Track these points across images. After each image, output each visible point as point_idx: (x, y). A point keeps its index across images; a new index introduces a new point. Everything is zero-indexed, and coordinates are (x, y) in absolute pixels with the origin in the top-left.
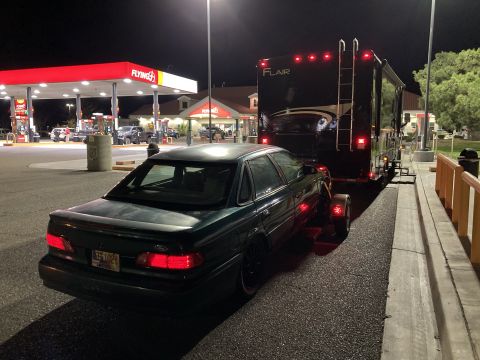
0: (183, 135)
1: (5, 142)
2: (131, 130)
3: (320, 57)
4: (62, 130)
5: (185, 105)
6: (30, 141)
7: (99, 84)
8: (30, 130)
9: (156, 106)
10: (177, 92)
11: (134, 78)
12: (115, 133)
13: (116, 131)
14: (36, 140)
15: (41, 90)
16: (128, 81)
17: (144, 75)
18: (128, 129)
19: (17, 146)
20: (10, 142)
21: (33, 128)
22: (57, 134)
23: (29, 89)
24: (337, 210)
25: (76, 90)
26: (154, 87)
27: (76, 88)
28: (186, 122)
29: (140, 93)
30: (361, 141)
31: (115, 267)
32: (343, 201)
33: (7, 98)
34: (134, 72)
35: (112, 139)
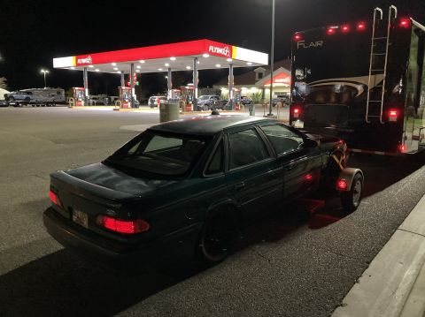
0: (257, 103)
1: (114, 107)
2: (209, 99)
3: (353, 28)
4: (157, 98)
5: (261, 76)
6: (132, 106)
7: (183, 59)
8: (132, 98)
9: (231, 77)
10: (249, 64)
11: (211, 53)
12: (195, 101)
13: (195, 100)
14: (136, 106)
15: (141, 66)
16: (206, 56)
17: (220, 50)
18: (207, 98)
19: (122, 111)
20: (118, 107)
21: (134, 96)
22: (152, 101)
23: (132, 65)
24: (342, 185)
25: (167, 65)
26: (229, 60)
27: (167, 63)
28: (260, 91)
29: (218, 66)
30: (393, 113)
31: (85, 224)
32: (350, 175)
33: (119, 72)
34: (211, 48)
35: (192, 107)
